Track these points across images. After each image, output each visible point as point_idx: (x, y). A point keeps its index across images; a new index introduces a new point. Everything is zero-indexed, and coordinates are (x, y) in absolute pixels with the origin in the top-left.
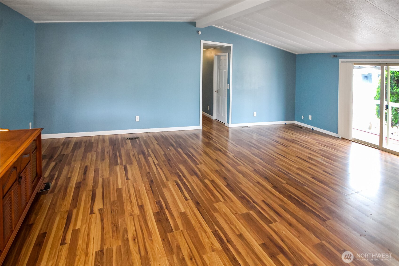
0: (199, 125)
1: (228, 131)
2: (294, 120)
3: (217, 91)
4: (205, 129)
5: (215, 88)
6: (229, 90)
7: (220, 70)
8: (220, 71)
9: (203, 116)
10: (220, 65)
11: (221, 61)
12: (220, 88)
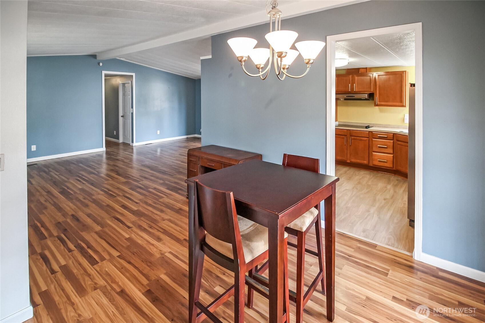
0: (103, 147)
1: (132, 149)
2: (195, 134)
3: (122, 116)
4: (108, 150)
5: (121, 113)
6: (132, 114)
7: (125, 96)
8: (125, 98)
9: (107, 141)
10: (125, 92)
11: (126, 88)
12: (126, 113)
